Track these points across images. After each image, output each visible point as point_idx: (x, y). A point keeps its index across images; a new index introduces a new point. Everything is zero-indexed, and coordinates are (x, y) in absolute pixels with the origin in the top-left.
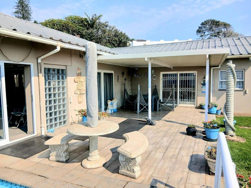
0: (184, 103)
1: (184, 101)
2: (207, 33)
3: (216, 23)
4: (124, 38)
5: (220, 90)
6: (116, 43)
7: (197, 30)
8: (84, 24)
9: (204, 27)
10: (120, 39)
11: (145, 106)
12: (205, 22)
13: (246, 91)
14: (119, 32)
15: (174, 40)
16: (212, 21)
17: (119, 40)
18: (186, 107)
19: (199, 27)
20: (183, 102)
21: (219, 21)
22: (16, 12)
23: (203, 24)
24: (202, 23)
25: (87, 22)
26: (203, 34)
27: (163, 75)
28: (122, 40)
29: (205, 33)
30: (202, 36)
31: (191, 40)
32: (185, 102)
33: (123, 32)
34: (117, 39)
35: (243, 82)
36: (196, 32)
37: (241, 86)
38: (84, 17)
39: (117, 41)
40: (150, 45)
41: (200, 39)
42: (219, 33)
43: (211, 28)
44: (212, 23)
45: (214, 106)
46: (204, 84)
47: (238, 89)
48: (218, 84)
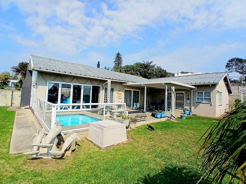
2: (234, 67)
5: (197, 102)
8: (142, 66)
9: (231, 63)
11: (151, 107)
12: (231, 59)
13: (212, 103)
16: (237, 59)
18: (179, 111)
19: (227, 63)
21: (242, 59)
22: (115, 61)
23: (229, 61)
25: (144, 65)
26: (231, 68)
35: (210, 98)
36: (225, 67)
38: (143, 63)
42: (243, 67)
43: (236, 64)
44: (236, 61)
45: (187, 110)
46: (188, 99)
47: (207, 102)
48: (196, 100)
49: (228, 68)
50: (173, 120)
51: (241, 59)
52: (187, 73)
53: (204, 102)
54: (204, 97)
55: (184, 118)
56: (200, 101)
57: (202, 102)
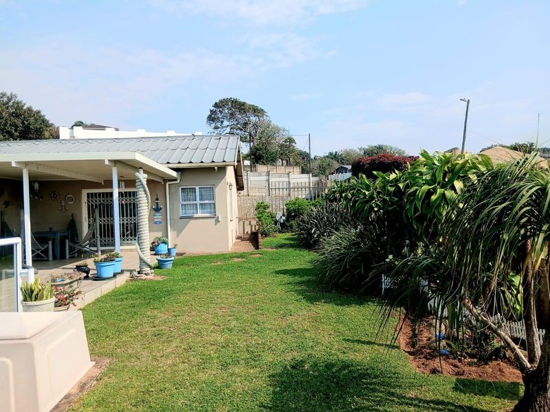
0: (128, 244)
1: (128, 240)
2: (226, 123)
3: (239, 106)
4: (36, 120)
5: (181, 218)
6: (16, 131)
7: (208, 117)
9: (221, 112)
10: (26, 123)
11: (38, 250)
12: (221, 101)
13: (218, 217)
14: (25, 108)
15: (166, 132)
16: (233, 101)
17: (23, 123)
19: (211, 111)
20: (126, 242)
23: (216, 105)
24: (216, 103)
26: (219, 124)
27: (88, 194)
28: (29, 124)
29: (222, 122)
30: (216, 128)
31: (200, 134)
32: (130, 242)
33: (35, 109)
34: (19, 122)
35: (214, 204)
36: (206, 120)
37: (213, 210)
39: (17, 127)
40: (99, 139)
41: (215, 134)
42: (246, 124)
43: (232, 115)
44: (232, 106)
45: (162, 243)
46: (157, 210)
47: (208, 215)
48: (179, 209)
49: (213, 125)
50: (151, 277)
51: (244, 104)
52: (102, 128)
53: (199, 215)
54: (198, 202)
55: (169, 266)
56: (189, 212)
57: (196, 216)
